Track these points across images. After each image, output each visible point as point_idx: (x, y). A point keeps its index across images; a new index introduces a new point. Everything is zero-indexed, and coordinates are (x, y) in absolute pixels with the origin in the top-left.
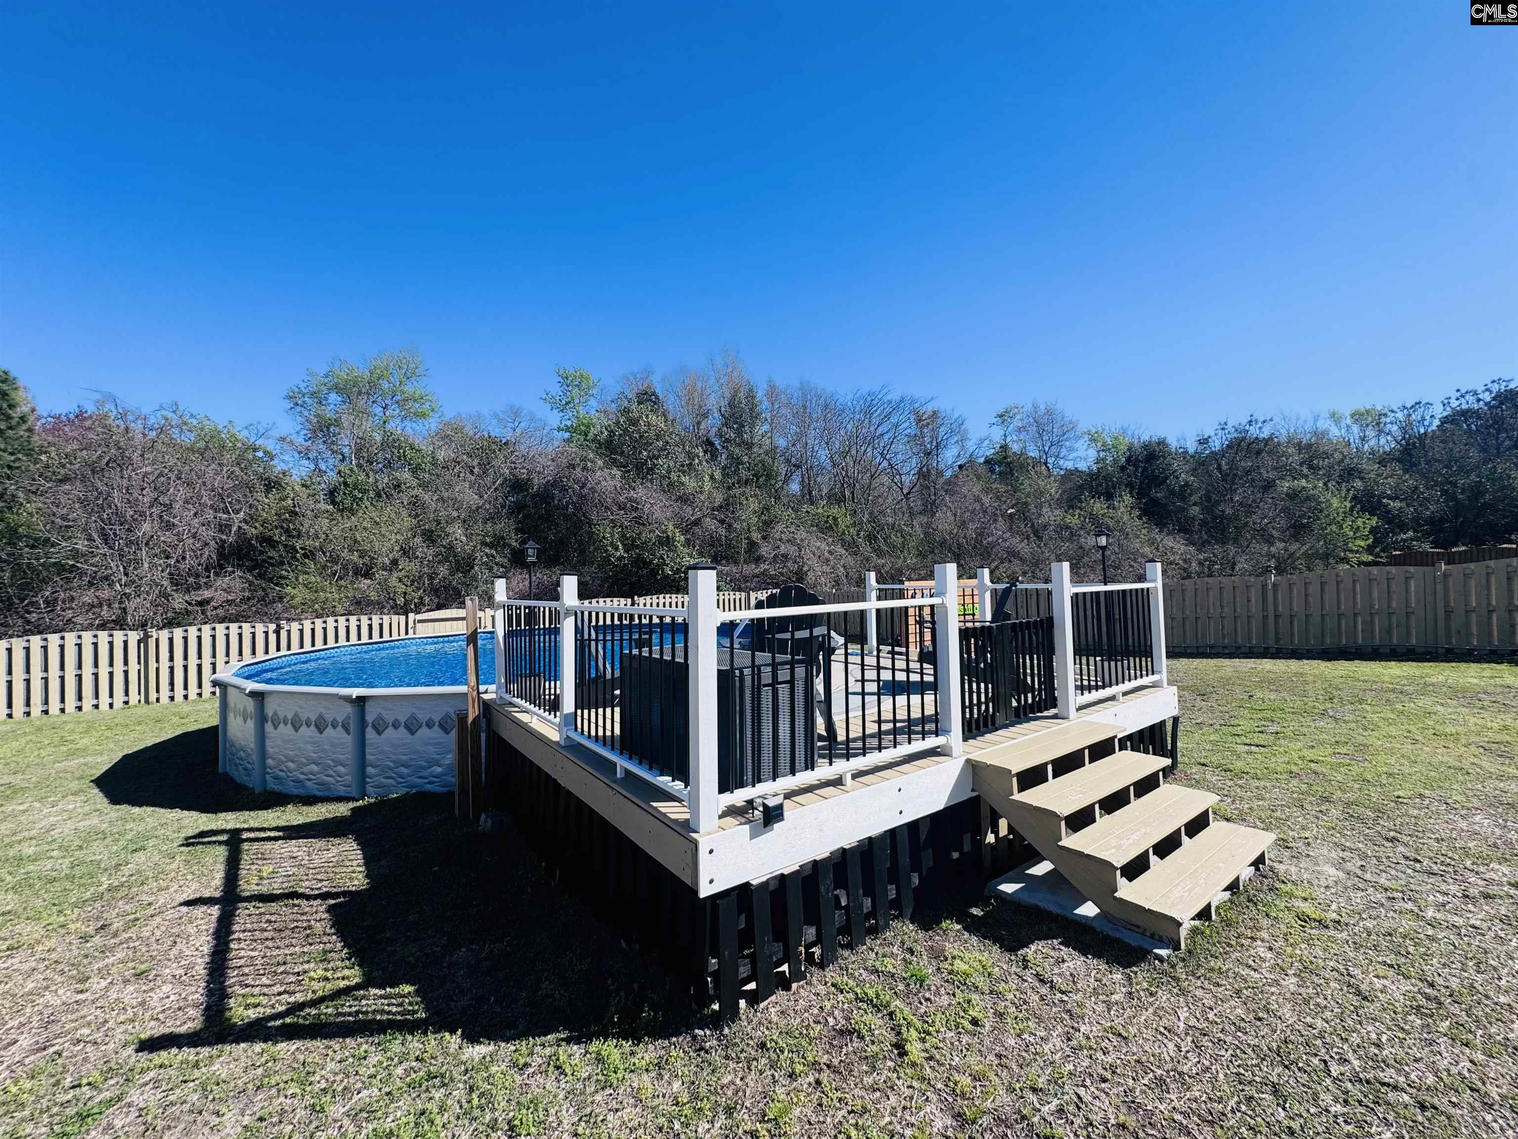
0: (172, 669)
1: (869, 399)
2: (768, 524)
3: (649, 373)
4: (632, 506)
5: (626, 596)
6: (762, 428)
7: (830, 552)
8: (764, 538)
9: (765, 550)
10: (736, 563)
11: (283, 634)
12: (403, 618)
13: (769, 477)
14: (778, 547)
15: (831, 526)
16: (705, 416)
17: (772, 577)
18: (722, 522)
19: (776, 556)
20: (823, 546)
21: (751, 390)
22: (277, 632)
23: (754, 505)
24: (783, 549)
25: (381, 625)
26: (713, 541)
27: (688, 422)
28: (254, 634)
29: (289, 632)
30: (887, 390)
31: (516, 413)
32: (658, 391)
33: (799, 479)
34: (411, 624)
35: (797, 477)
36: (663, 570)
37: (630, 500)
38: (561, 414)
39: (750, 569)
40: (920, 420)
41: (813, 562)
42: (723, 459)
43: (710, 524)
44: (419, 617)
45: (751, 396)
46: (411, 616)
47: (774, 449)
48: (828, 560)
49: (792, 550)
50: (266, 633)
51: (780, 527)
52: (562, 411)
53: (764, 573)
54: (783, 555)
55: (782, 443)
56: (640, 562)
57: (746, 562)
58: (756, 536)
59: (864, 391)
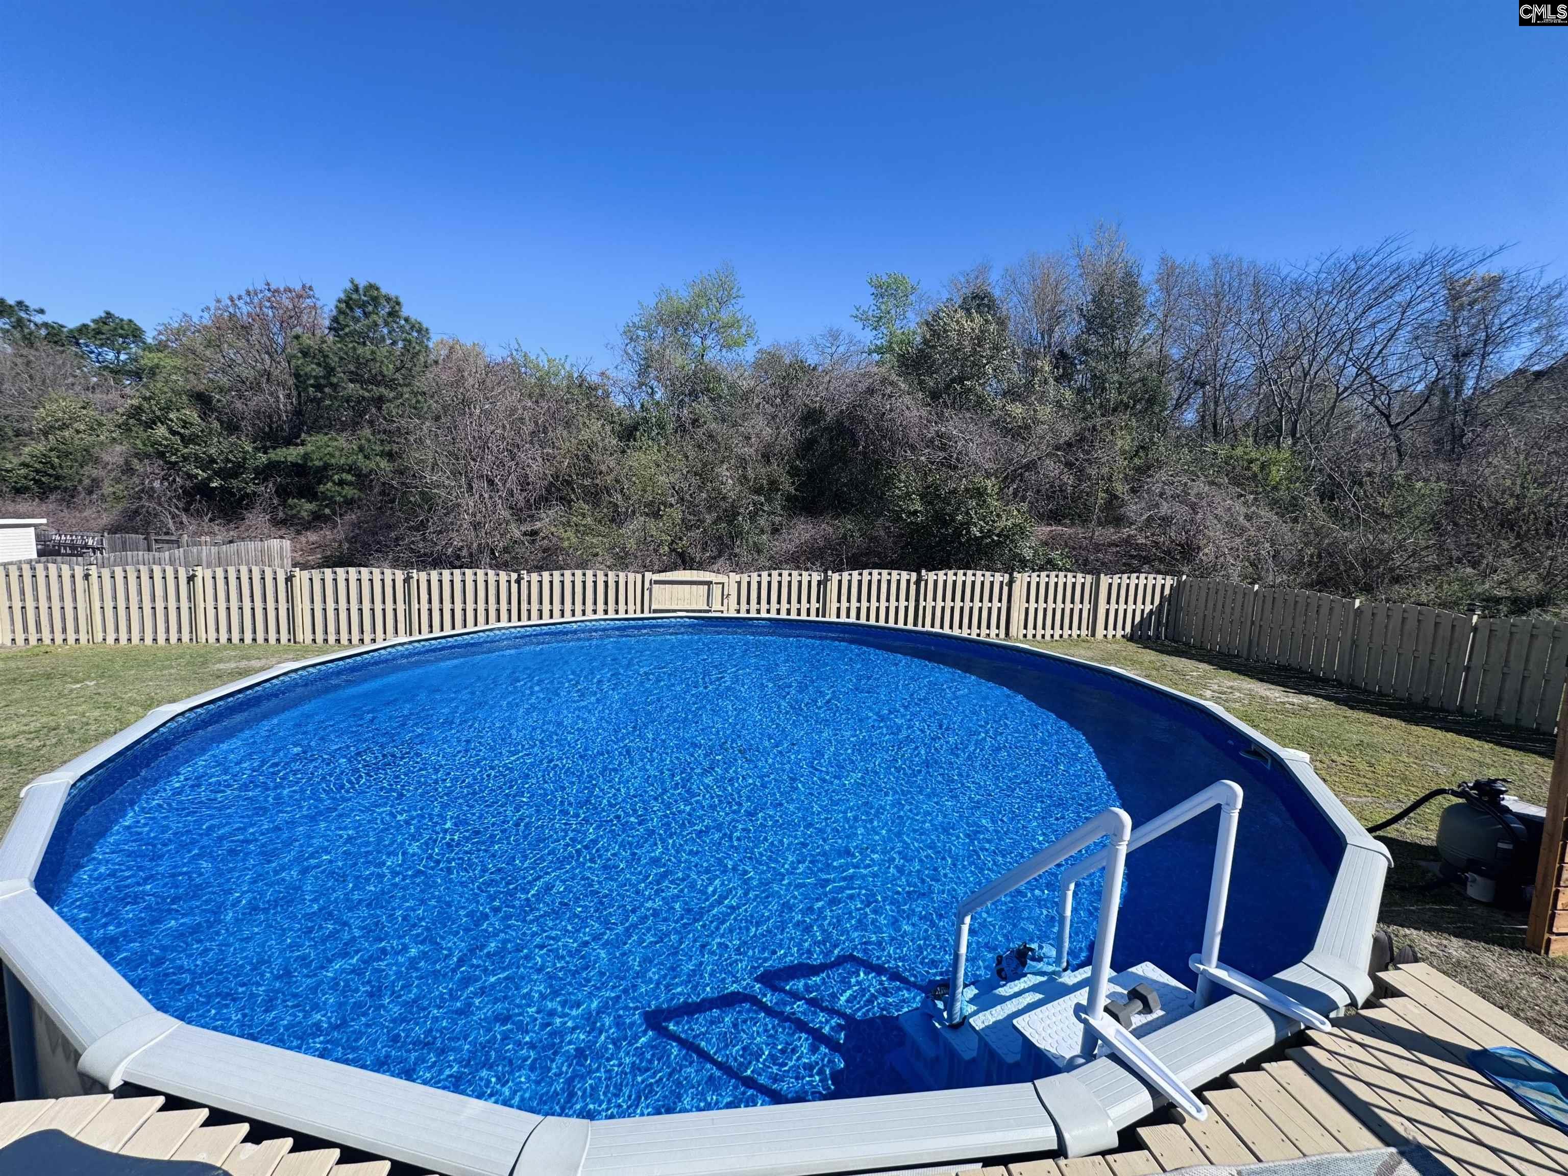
0: (430, 610)
1: (1353, 266)
2: (1144, 470)
3: (984, 270)
4: (942, 442)
5: (908, 569)
6: (1144, 330)
7: (1248, 518)
8: (1133, 491)
9: (1133, 509)
10: (1085, 521)
11: (524, 584)
12: (639, 576)
13: (1151, 402)
14: (1157, 506)
15: (1255, 475)
16: (1058, 318)
17: (1138, 547)
18: (1069, 465)
19: (1150, 519)
20: (1239, 508)
21: (1128, 274)
22: (518, 581)
23: (1124, 442)
24: (1165, 509)
25: (617, 583)
26: (1054, 492)
27: (1034, 328)
28: (498, 581)
29: (529, 582)
30: (1394, 246)
31: (834, 336)
32: (997, 293)
33: (1200, 401)
34: (647, 585)
35: (1197, 400)
36: (968, 532)
37: (940, 436)
38: (875, 332)
39: (1108, 534)
40: (1455, 298)
41: (1216, 532)
42: (1079, 379)
43: (1052, 468)
44: (657, 577)
45: (1130, 282)
46: (649, 576)
47: (1163, 358)
48: (1243, 530)
49: (1182, 512)
50: (509, 582)
51: (1162, 475)
52: (875, 329)
53: (1128, 541)
54: (1163, 519)
55: (1175, 353)
56: (941, 519)
57: (1100, 524)
58: (1121, 488)
59: (1344, 255)
